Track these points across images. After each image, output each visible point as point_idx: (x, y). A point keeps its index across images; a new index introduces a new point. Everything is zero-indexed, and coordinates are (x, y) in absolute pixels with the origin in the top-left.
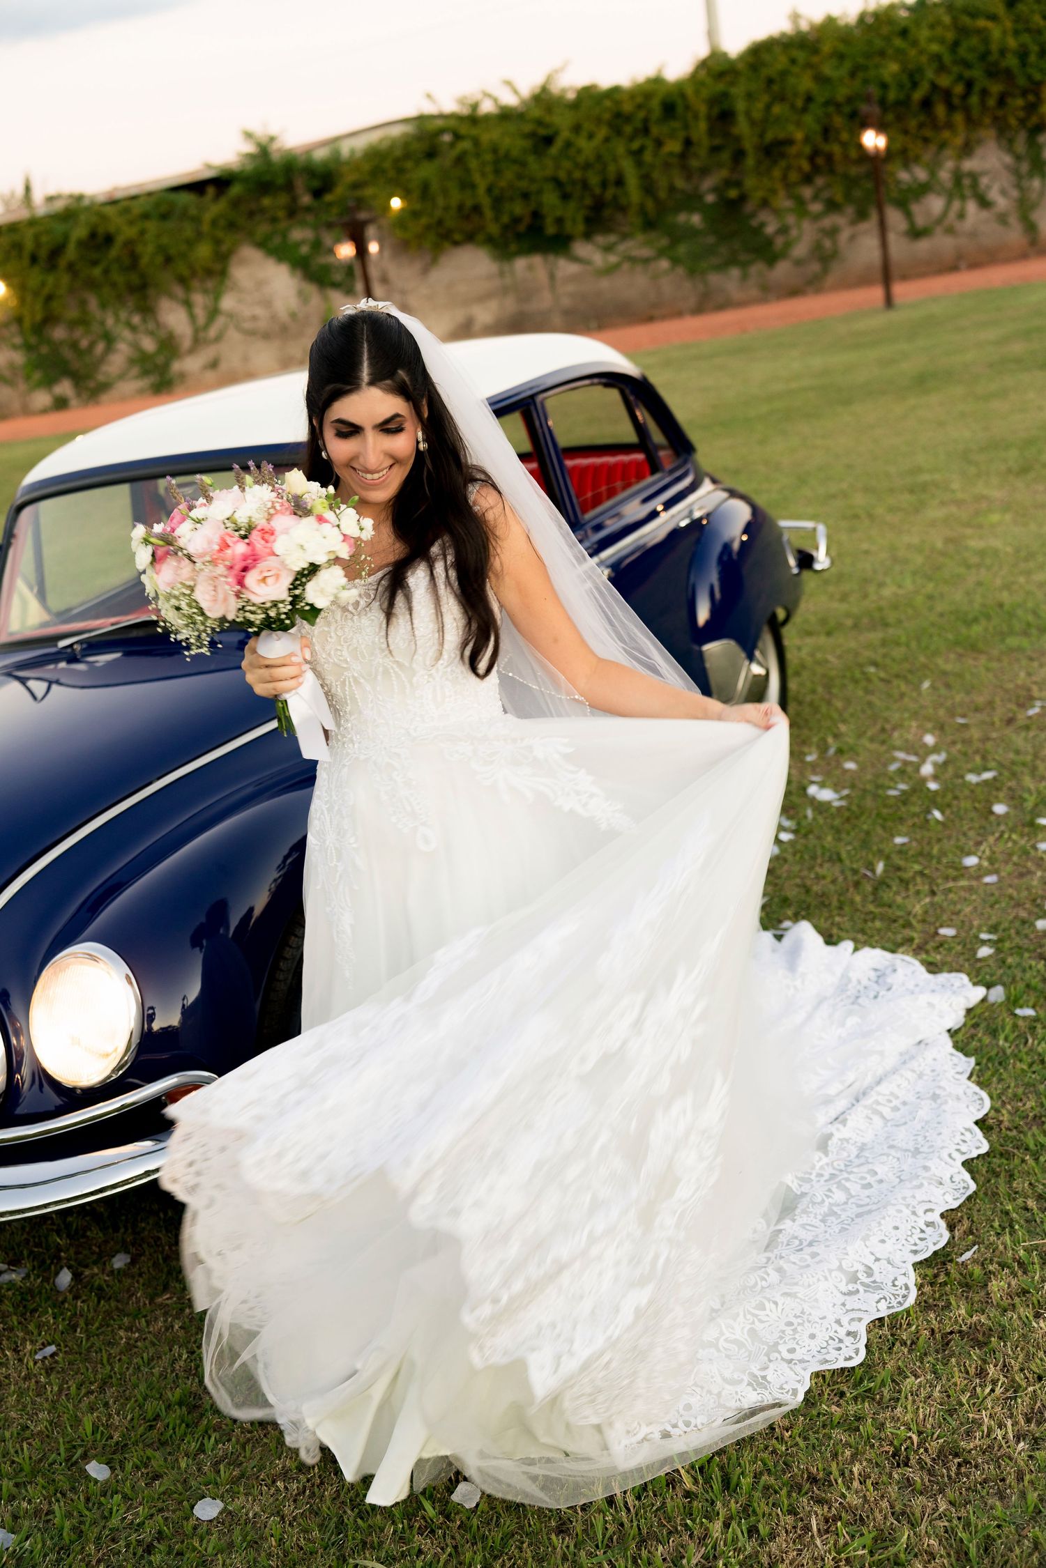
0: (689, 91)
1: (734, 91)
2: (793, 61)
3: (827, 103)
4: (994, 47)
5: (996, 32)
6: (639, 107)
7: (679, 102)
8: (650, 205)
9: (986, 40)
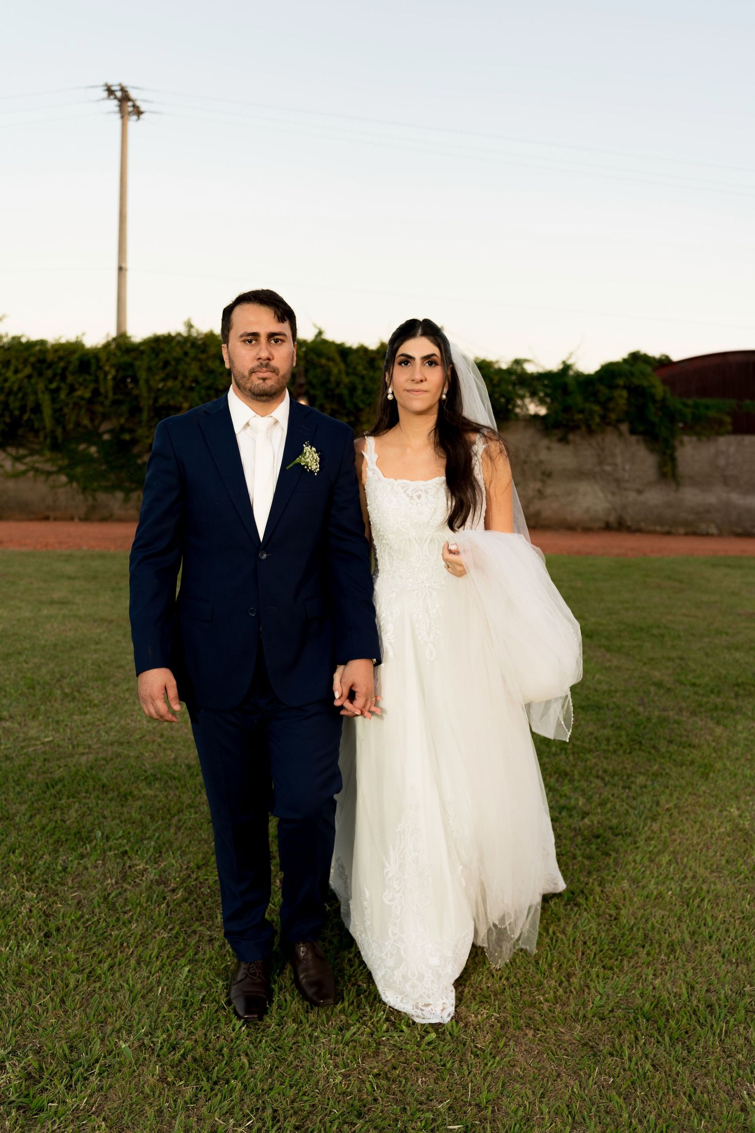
0: (103, 356)
1: (138, 363)
2: (186, 354)
3: (209, 388)
4: (332, 379)
5: (335, 371)
6: (61, 358)
7: (93, 361)
8: (59, 431)
9: (329, 373)
